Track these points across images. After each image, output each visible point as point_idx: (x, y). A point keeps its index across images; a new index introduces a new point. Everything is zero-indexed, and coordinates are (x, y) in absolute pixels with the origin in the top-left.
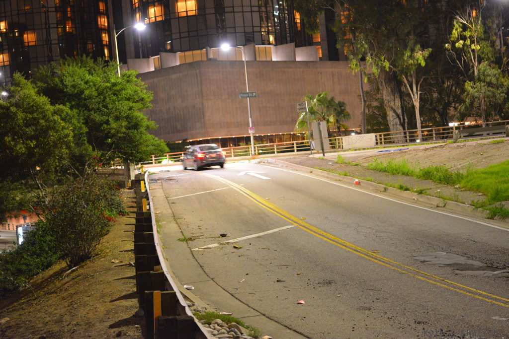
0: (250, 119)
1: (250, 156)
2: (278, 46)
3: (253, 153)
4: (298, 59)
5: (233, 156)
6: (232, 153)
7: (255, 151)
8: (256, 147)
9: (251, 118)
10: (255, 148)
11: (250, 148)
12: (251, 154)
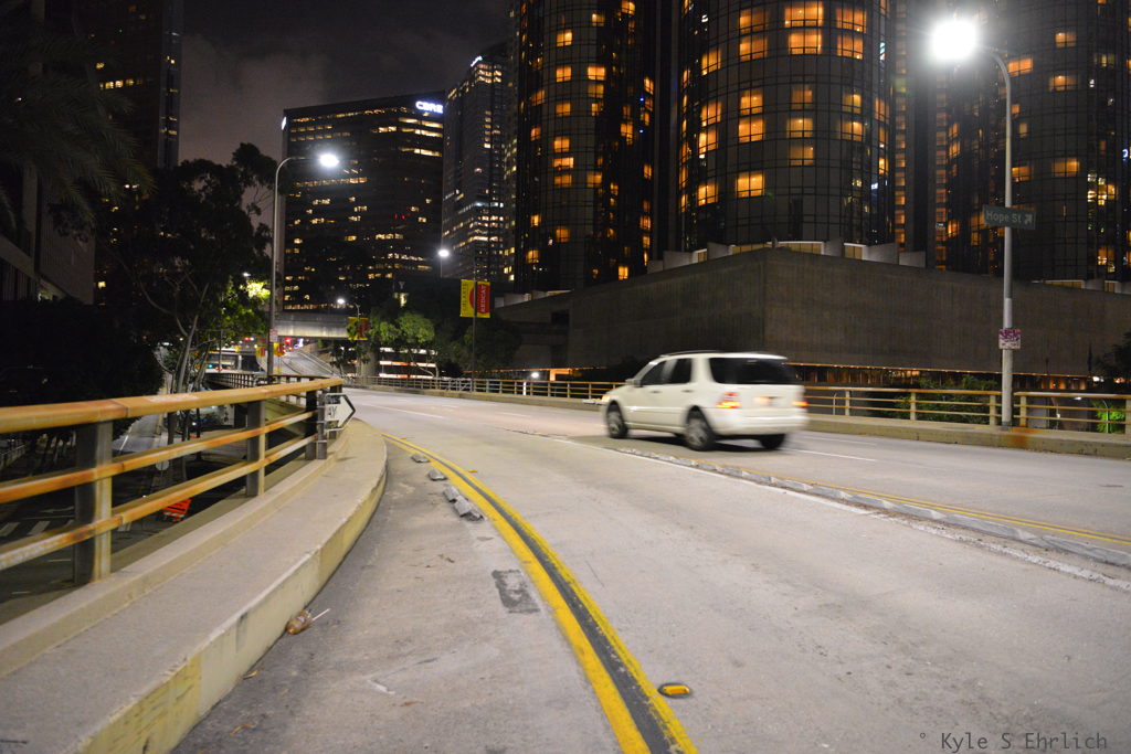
0: (1007, 302)
1: (990, 429)
2: (871, 247)
3: (1006, 416)
5: (913, 416)
6: (913, 408)
7: (1015, 411)
8: (1023, 402)
9: (1011, 296)
10: (1015, 400)
11: (993, 401)
12: (992, 421)
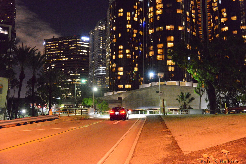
2: (188, 82)
4: (193, 86)
